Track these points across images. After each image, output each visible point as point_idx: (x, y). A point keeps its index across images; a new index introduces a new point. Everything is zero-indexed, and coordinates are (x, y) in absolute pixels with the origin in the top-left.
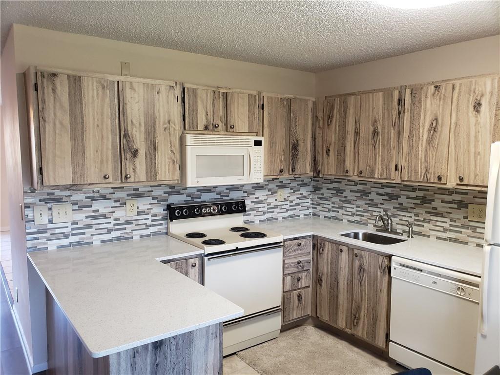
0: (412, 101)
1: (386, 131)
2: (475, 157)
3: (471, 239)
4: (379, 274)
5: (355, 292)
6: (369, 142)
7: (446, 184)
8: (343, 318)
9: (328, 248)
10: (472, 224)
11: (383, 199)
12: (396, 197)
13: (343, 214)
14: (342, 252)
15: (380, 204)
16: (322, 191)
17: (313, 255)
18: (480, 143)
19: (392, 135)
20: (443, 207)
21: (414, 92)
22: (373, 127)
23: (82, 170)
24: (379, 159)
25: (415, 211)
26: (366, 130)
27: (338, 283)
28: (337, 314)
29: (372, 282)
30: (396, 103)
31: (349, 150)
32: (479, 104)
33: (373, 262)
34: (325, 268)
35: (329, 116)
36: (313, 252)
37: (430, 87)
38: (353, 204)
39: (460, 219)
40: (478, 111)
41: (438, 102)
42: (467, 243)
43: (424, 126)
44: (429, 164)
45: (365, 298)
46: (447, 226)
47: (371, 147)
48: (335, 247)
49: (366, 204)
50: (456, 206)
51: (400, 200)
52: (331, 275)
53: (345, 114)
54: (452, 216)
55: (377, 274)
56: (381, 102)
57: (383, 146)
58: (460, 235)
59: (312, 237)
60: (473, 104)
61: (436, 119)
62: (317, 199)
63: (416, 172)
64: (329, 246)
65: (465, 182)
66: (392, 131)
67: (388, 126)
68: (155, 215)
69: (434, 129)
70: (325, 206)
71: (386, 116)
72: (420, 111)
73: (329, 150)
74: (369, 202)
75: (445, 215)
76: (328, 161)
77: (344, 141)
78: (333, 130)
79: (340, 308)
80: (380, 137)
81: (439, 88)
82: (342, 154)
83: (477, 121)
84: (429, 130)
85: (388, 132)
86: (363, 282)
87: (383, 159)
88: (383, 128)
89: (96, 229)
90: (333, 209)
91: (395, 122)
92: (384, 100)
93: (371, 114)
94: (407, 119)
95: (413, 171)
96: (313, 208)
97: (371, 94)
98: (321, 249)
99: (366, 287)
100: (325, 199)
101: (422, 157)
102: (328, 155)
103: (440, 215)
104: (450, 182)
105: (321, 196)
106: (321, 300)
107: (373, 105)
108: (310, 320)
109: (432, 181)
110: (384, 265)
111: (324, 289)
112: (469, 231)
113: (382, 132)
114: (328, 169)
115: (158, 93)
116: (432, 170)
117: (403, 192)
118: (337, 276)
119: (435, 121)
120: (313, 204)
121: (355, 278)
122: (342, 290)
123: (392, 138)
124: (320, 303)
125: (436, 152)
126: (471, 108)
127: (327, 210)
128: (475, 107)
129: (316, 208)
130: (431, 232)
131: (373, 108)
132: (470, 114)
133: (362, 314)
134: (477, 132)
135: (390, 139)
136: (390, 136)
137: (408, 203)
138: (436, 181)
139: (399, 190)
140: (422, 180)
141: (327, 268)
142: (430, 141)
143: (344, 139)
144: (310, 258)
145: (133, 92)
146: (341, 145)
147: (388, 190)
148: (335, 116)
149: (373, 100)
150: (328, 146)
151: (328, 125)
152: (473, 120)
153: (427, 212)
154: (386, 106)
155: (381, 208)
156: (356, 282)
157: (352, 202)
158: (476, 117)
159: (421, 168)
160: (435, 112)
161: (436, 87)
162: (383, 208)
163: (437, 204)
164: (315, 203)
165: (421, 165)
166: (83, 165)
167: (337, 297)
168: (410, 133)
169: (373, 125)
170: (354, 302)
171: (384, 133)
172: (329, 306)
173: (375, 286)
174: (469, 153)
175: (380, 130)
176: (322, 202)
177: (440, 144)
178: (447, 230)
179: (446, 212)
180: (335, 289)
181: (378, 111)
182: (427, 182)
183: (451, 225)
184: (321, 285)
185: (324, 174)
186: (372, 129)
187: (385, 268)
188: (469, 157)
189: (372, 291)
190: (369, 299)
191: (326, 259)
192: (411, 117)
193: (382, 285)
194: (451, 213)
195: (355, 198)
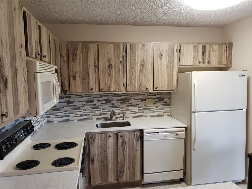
0: (131, 51)
1: (117, 65)
2: (161, 78)
3: (148, 114)
4: (135, 142)
5: (120, 158)
6: (106, 71)
7: (149, 91)
10: (148, 107)
11: (102, 103)
12: (110, 101)
13: (73, 117)
14: (110, 137)
15: (100, 106)
18: (163, 72)
19: (121, 68)
20: (135, 102)
21: (132, 46)
22: (108, 63)
24: (113, 82)
25: (121, 106)
26: (103, 64)
29: (131, 148)
30: (122, 51)
31: (92, 76)
32: (162, 55)
33: (131, 137)
34: (96, 152)
35: (74, 54)
37: (140, 45)
38: (82, 109)
39: (143, 106)
40: (161, 58)
41: (144, 53)
42: (146, 116)
43: (138, 64)
44: (141, 82)
45: (127, 158)
46: (137, 110)
47: (107, 74)
48: (104, 136)
49: (90, 107)
50: (140, 101)
51: (112, 102)
52: (102, 154)
53: (87, 54)
54: (139, 105)
55: (134, 142)
56: (112, 49)
57: (115, 74)
58: (143, 113)
60: (159, 55)
61: (144, 61)
63: (135, 86)
64: (99, 137)
65: (158, 89)
66: (121, 66)
67: (118, 63)
69: (142, 65)
71: (116, 58)
72: (135, 56)
73: (75, 76)
74: (93, 106)
75: (136, 106)
76: (75, 84)
77: (88, 71)
78: (78, 63)
79: (110, 172)
80: (113, 69)
81: (144, 46)
82: (87, 79)
83: (161, 62)
84: (141, 66)
85: (118, 66)
86: (125, 150)
87: (116, 81)
88: (115, 64)
90: (65, 115)
91: (122, 61)
92: (114, 48)
93: (106, 56)
94: (129, 60)
95: (133, 86)
96: (47, 117)
97: (105, 44)
98: (92, 140)
99: (127, 152)
100: (58, 110)
101: (137, 79)
102: (75, 80)
103: (134, 106)
104: (150, 90)
105: (53, 108)
107: (107, 50)
109: (143, 90)
110: (138, 136)
111: (96, 165)
112: (147, 111)
113: (114, 66)
116: (143, 85)
117: (113, 98)
118: (106, 153)
119: (143, 62)
121: (119, 150)
123: (121, 70)
124: (93, 175)
125: (144, 77)
126: (159, 57)
127: (59, 116)
128: (160, 56)
129: (49, 117)
130: (130, 115)
131: (108, 53)
132: (158, 59)
133: (125, 168)
134: (161, 67)
135: (120, 70)
136: (120, 68)
137: (117, 103)
138: (145, 90)
139: (111, 97)
140: (138, 90)
141: (98, 151)
142: (141, 71)
143: (87, 69)
146: (85, 73)
147: (105, 98)
148: (79, 55)
149: (107, 48)
150: (74, 74)
151: (73, 60)
152: (159, 62)
153: (127, 106)
154: (116, 52)
155: (101, 108)
156: (120, 151)
157: (81, 108)
158: (161, 61)
159: (137, 84)
160: (143, 57)
161: (143, 45)
162: (102, 108)
163: (132, 101)
165: (137, 83)
167: (107, 166)
168: (131, 67)
169: (108, 62)
170: (119, 164)
171: (116, 67)
173: (133, 149)
174: (159, 76)
175: (113, 65)
176: (55, 112)
177: (146, 73)
178: (137, 112)
179: (136, 104)
180: (105, 162)
181: (111, 55)
182: (141, 91)
183: (139, 110)
184: (93, 163)
186: (107, 64)
187: (138, 137)
188: (159, 78)
189: (131, 153)
190: (130, 158)
191: (96, 145)
192: (131, 59)
193: (137, 148)
194: (139, 104)
195: (82, 105)
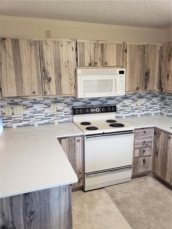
8: (169, 177)
9: (162, 135)
14: (170, 138)
16: (166, 100)
17: (154, 138)
23: (21, 89)
27: (167, 156)
28: (165, 173)
34: (160, 147)
35: (169, 55)
36: (154, 137)
48: (166, 135)
52: (163, 151)
59: (154, 128)
62: (163, 105)
64: (163, 134)
68: (66, 112)
70: (167, 109)
73: (169, 76)
76: (168, 83)
89: (36, 119)
96: (160, 110)
98: (159, 135)
100: (168, 105)
102: (168, 79)
105: (165, 103)
106: (157, 164)
108: (151, 173)
111: (159, 158)
114: (168, 88)
115: (61, 46)
118: (167, 152)
120: (160, 108)
122: (169, 161)
124: (157, 166)
127: (168, 111)
129: (162, 110)
141: (161, 147)
144: (152, 139)
145: (47, 46)
150: (168, 73)
151: (169, 60)
164: (162, 107)
166: (22, 86)
167: (166, 164)
172: (161, 168)
176: (165, 106)
180: (165, 159)
184: (157, 156)
185: (165, 91)
191: (161, 141)
